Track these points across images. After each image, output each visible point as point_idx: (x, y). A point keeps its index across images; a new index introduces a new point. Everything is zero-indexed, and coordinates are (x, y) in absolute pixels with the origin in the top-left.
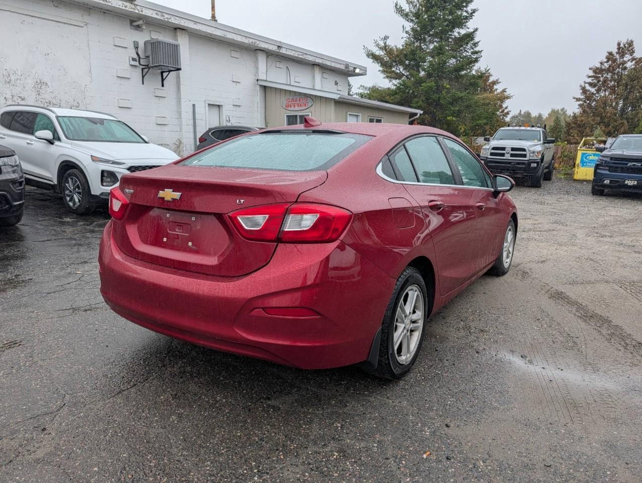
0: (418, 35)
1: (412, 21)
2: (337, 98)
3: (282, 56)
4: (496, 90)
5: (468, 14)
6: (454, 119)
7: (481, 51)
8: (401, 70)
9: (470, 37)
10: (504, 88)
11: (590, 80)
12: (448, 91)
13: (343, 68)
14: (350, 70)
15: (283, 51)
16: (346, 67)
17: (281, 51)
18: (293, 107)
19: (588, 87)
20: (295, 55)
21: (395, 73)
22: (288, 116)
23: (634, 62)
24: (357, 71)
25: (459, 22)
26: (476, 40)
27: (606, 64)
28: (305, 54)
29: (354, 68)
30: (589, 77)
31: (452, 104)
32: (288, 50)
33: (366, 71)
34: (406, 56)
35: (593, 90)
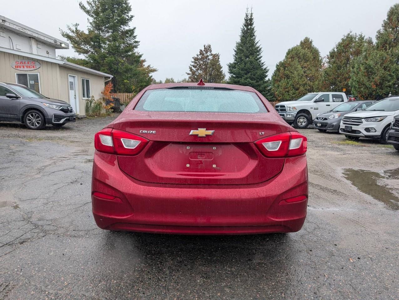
0: (97, 26)
1: (92, 16)
2: (63, 64)
3: (4, 28)
4: (144, 65)
5: (129, 18)
6: (128, 82)
7: (139, 41)
8: (88, 47)
9: (132, 32)
10: (149, 65)
11: (193, 64)
12: (123, 64)
13: (53, 43)
14: (58, 44)
15: (7, 24)
16: (55, 42)
17: (5, 24)
18: (22, 68)
19: (193, 68)
20: (16, 29)
21: (84, 49)
22: (17, 74)
23: (212, 56)
24: (63, 45)
25: (124, 22)
26: (135, 34)
27: (199, 56)
28: (25, 29)
29: (61, 43)
30: (193, 62)
31: (125, 72)
32: (11, 24)
33: (69, 46)
34: (91, 39)
35: (194, 69)
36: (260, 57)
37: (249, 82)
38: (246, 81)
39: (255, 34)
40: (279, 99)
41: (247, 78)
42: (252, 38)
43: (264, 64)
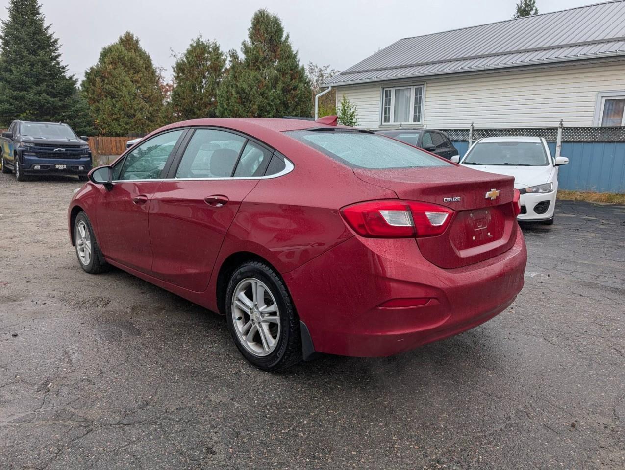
36: (56, 54)
37: (46, 100)
38: (40, 98)
39: (40, 11)
40: (104, 131)
41: (39, 93)
42: (35, 18)
43: (67, 68)
